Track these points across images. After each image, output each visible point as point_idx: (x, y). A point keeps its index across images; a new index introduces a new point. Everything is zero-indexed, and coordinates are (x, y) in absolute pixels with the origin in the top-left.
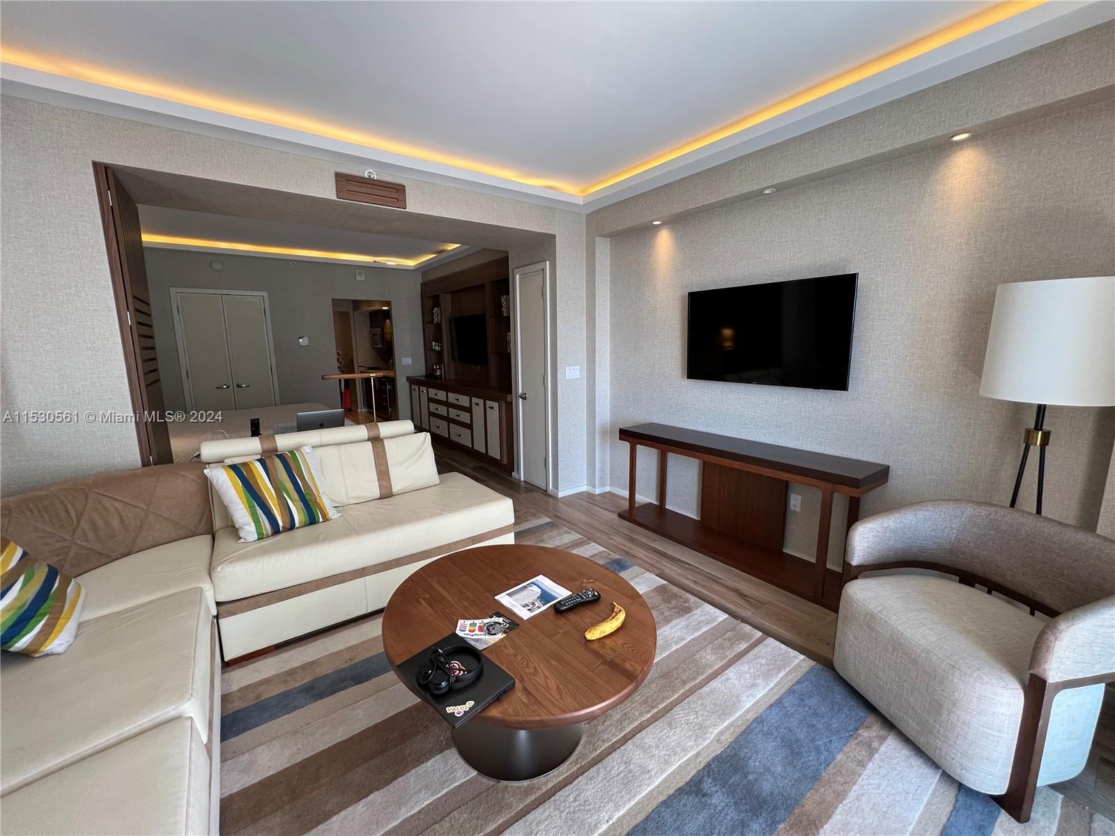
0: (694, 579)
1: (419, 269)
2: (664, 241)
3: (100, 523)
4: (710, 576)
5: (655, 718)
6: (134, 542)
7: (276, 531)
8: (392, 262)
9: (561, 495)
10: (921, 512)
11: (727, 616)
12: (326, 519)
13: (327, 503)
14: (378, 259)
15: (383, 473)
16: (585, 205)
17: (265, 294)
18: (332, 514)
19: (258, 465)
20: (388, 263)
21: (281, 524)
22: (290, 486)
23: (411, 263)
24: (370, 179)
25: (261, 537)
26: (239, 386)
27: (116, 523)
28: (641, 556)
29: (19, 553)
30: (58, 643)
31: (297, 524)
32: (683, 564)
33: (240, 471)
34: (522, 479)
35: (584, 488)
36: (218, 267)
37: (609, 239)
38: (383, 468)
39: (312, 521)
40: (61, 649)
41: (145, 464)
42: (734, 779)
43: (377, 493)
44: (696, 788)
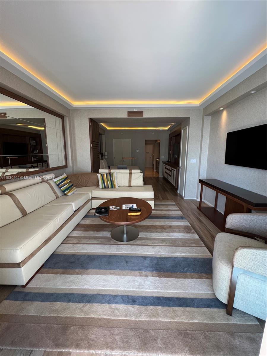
0: (201, 228)
1: (168, 130)
2: (225, 114)
3: (82, 180)
4: (208, 229)
5: (151, 245)
6: (87, 185)
7: (105, 188)
8: (161, 129)
9: (185, 199)
10: (261, 217)
11: (199, 238)
12: (115, 188)
13: (116, 185)
14: (158, 128)
15: (130, 181)
16: (199, 106)
17: (130, 139)
18: (117, 187)
19: (105, 174)
20: (160, 129)
21: (106, 186)
22: (110, 179)
23: (166, 128)
24: (136, 111)
25: (102, 188)
26: (123, 161)
27: (85, 181)
28: (192, 218)
29: (70, 181)
30: (69, 194)
31: (109, 187)
32: (202, 224)
33: (102, 175)
34: (179, 193)
35: (195, 199)
36: (122, 133)
37: (210, 116)
38: (130, 180)
39: (112, 188)
40: (69, 195)
41: (92, 172)
42: (155, 261)
43: (128, 185)
44: (145, 258)
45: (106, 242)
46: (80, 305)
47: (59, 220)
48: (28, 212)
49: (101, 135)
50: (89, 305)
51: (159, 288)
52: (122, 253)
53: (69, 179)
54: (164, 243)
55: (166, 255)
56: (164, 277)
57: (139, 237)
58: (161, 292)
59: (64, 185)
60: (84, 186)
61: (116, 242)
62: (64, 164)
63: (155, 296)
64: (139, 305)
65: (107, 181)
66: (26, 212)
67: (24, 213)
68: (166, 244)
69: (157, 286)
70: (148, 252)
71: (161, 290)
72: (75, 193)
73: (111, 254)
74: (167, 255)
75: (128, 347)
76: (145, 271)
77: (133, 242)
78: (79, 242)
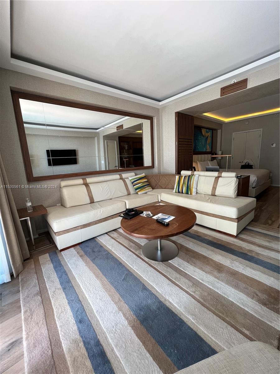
6: (166, 187)
7: (179, 192)
12: (191, 194)
13: (193, 190)
15: (214, 188)
17: (262, 129)
18: (194, 193)
19: (184, 177)
22: (186, 183)
25: (175, 192)
29: (147, 180)
30: (139, 193)
31: (184, 192)
33: (180, 177)
38: (215, 186)
39: (187, 193)
41: (176, 174)
42: (149, 301)
43: (210, 193)
44: (145, 288)
45: (134, 249)
46: (59, 286)
47: (101, 212)
48: (95, 201)
49: (215, 130)
50: (62, 291)
51: (112, 335)
52: (132, 267)
53: (146, 178)
54: (192, 290)
55: (173, 305)
56: (133, 329)
57: (169, 261)
58: (108, 341)
59: (137, 183)
60: (164, 187)
61: (140, 254)
62: (151, 165)
63: (99, 337)
64: (78, 328)
65: (183, 185)
66: (94, 200)
67: (92, 201)
68: (194, 292)
69: (114, 330)
70: (157, 284)
71: (111, 339)
72: (148, 193)
73: (122, 263)
74: (175, 307)
75: (30, 351)
76: (125, 303)
77: (156, 263)
78: (117, 238)
